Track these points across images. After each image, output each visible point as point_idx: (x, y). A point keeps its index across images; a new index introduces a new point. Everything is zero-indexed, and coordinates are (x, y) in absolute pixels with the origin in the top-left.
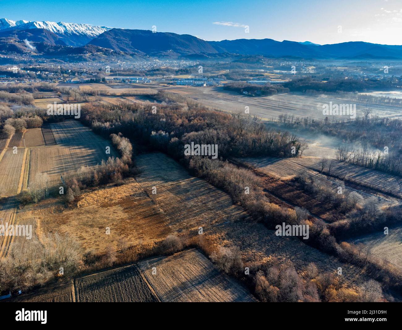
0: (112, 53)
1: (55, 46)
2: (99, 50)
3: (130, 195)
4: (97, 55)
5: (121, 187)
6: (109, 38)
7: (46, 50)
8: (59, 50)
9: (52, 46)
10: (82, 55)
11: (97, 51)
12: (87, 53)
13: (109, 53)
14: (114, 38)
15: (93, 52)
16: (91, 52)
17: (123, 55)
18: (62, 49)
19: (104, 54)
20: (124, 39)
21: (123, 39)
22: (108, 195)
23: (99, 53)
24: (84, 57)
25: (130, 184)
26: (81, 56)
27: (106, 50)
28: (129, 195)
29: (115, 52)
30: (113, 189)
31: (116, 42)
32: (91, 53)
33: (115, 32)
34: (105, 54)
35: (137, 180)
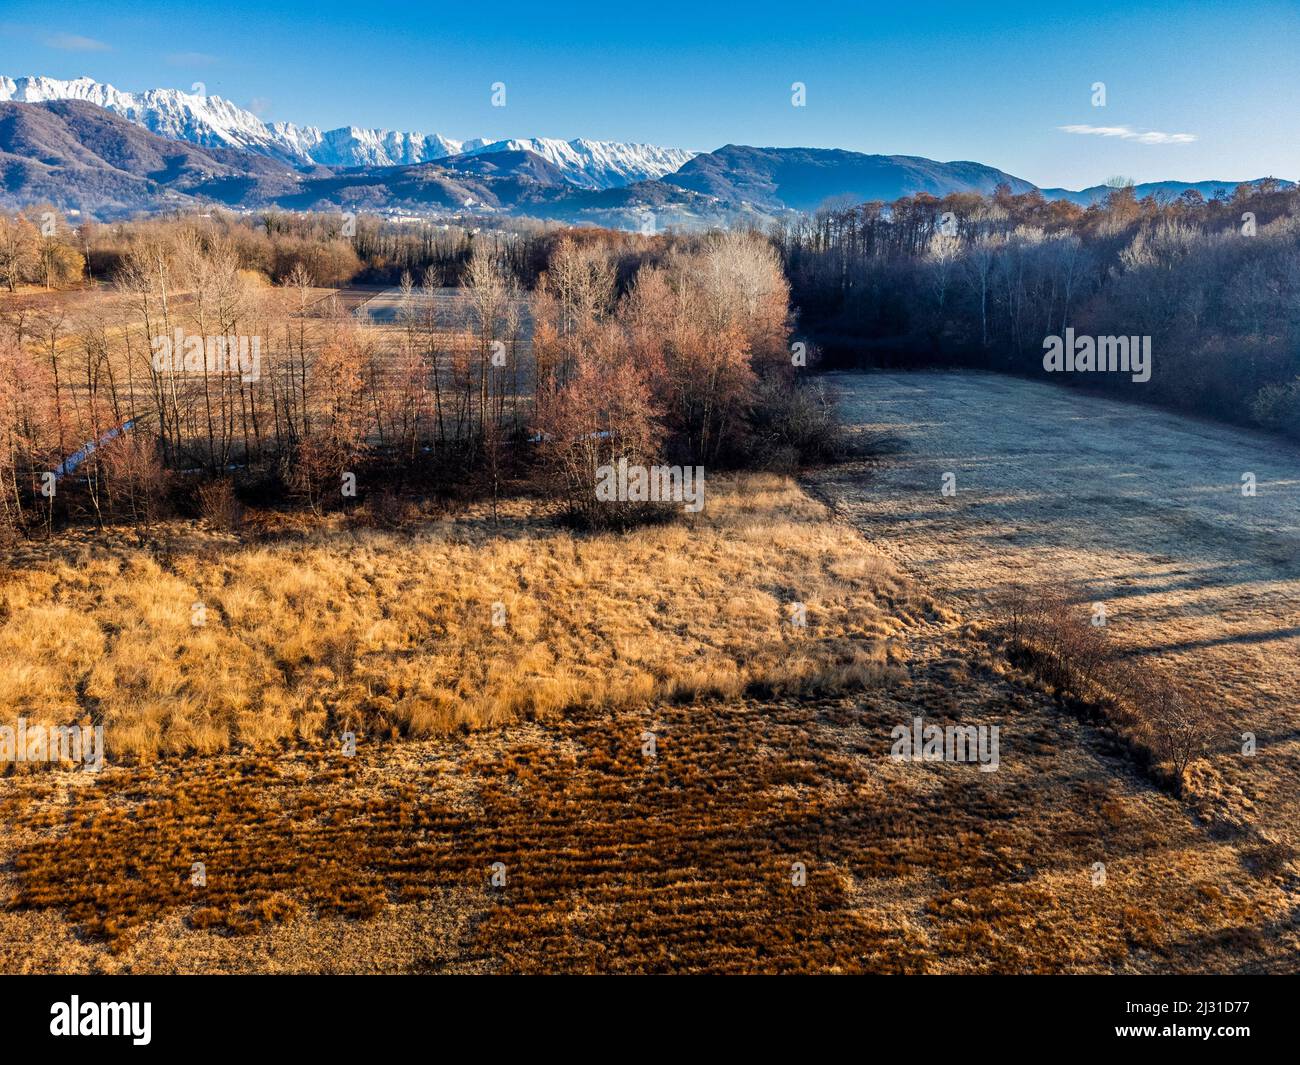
0: (713, 206)
1: (549, 188)
2: (674, 198)
3: (757, 690)
4: (667, 211)
5: (638, 543)
6: (711, 172)
7: (520, 199)
8: (558, 198)
9: (540, 188)
10: (621, 209)
11: (670, 201)
12: (637, 205)
13: (705, 205)
14: (726, 175)
15: (657, 201)
16: (650, 203)
17: (748, 214)
18: (567, 194)
19: (688, 210)
20: (758, 176)
21: (754, 175)
22: (376, 632)
23: (673, 206)
24: (626, 215)
25: (755, 531)
26: (619, 213)
27: (697, 198)
28: (729, 676)
29: (726, 205)
30: (515, 551)
31: (730, 187)
32: (649, 207)
33: (731, 156)
34: (695, 211)
35: (843, 505)
